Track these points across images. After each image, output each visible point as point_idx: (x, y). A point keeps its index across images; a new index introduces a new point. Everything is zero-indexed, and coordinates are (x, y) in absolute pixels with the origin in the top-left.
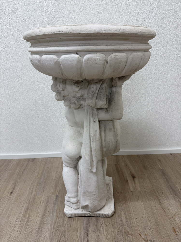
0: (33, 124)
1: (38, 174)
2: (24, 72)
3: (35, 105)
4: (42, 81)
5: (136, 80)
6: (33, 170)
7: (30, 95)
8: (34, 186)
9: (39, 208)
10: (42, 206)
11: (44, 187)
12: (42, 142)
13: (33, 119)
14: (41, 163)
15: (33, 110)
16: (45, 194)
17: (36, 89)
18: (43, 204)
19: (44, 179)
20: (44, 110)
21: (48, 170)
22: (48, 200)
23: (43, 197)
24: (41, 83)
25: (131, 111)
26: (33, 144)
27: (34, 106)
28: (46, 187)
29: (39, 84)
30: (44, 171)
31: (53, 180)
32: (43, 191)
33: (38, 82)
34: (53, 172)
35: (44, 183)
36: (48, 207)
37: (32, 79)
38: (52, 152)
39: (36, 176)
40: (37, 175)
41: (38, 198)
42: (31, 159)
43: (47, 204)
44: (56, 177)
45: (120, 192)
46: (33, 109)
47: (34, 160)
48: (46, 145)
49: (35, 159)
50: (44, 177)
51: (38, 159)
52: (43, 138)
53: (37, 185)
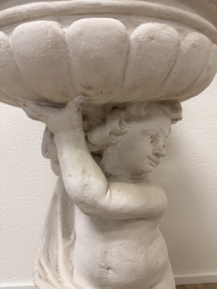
2: (4, 122)
4: (37, 139)
5: (215, 137)
7: (12, 165)
12: (31, 260)
15: (16, 195)
17: (25, 154)
20: (37, 194)
24: (34, 143)
25: (208, 194)
26: (11, 263)
29: (31, 145)
33: (28, 142)
37: (17, 135)
46: (16, 193)
52: (33, 251)
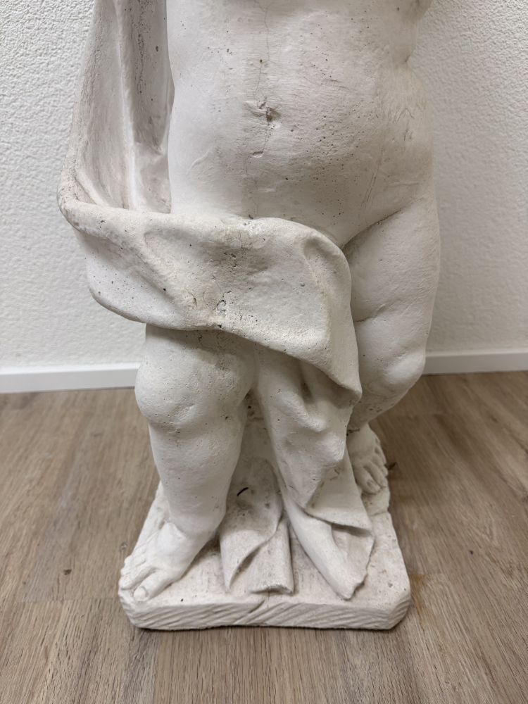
0: (12, 211)
1: (47, 468)
3: (15, 101)
6: (22, 450)
8: (16, 539)
9: (32, 694)
10: (52, 681)
11: (72, 548)
13: (9, 182)
14: (64, 416)
16: (79, 594)
18: (64, 666)
19: (74, 497)
21: (101, 449)
22: (95, 637)
23: (65, 612)
27: (7, 105)
28: (86, 548)
30: (79, 455)
31: (125, 505)
32: (68, 572)
34: (126, 461)
35: (76, 523)
36: (92, 687)
38: (119, 362)
39: (34, 483)
40: (37, 474)
41: (33, 619)
42: (14, 394)
43: (86, 663)
44: (140, 483)
45: (520, 570)
47: (28, 400)
48: (86, 325)
49: (34, 395)
50: (77, 488)
51: (52, 395)
53: (35, 534)
